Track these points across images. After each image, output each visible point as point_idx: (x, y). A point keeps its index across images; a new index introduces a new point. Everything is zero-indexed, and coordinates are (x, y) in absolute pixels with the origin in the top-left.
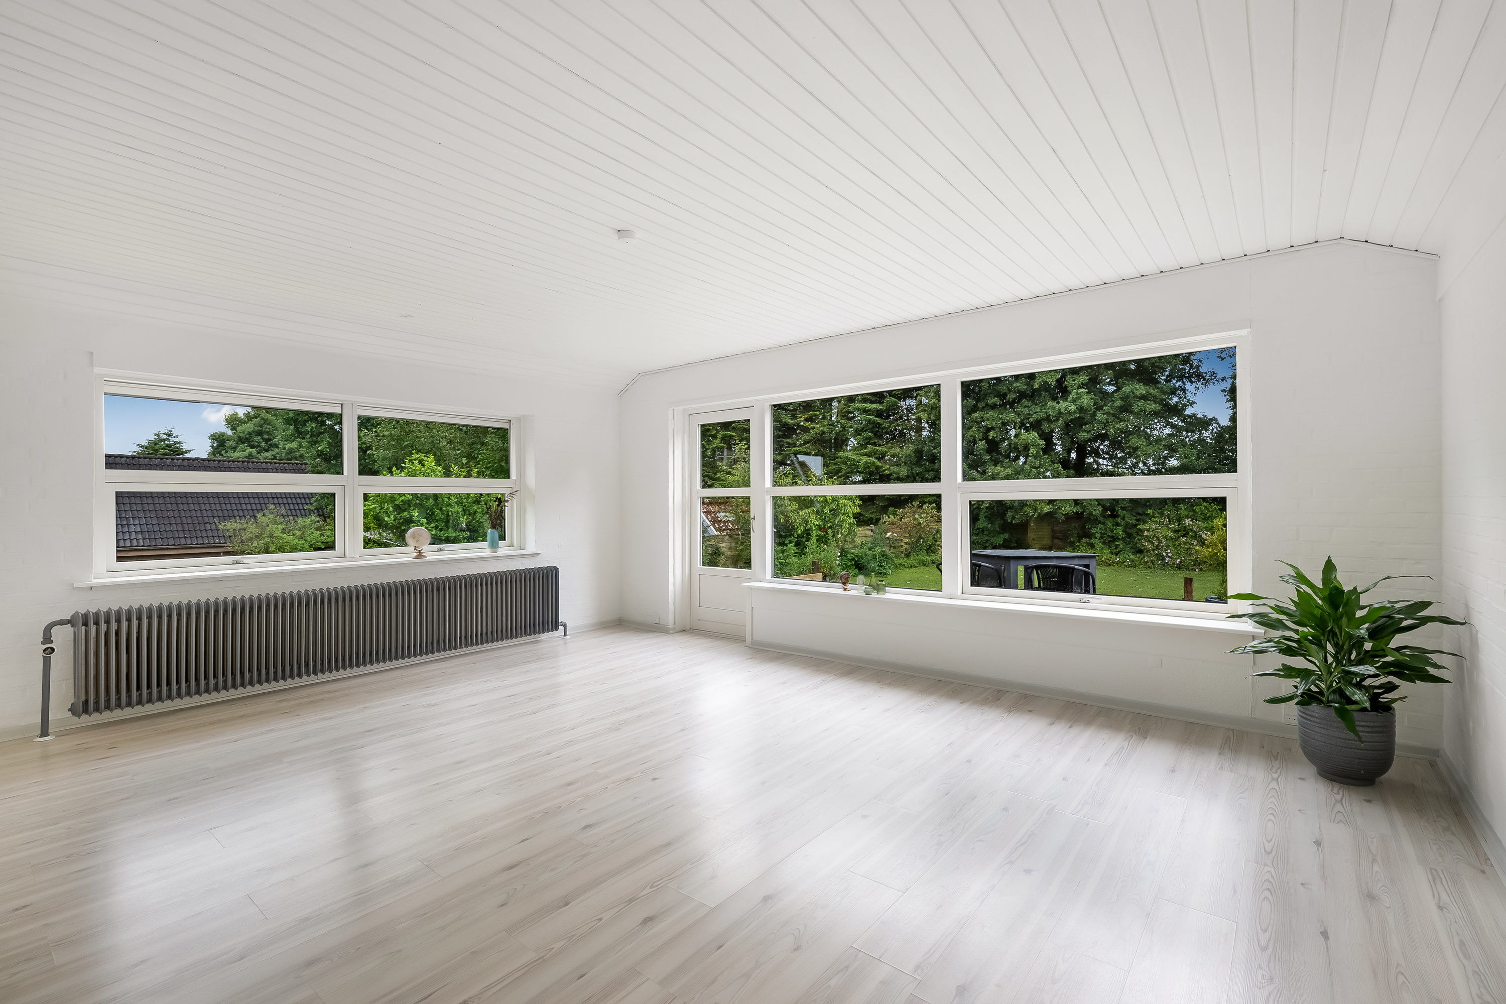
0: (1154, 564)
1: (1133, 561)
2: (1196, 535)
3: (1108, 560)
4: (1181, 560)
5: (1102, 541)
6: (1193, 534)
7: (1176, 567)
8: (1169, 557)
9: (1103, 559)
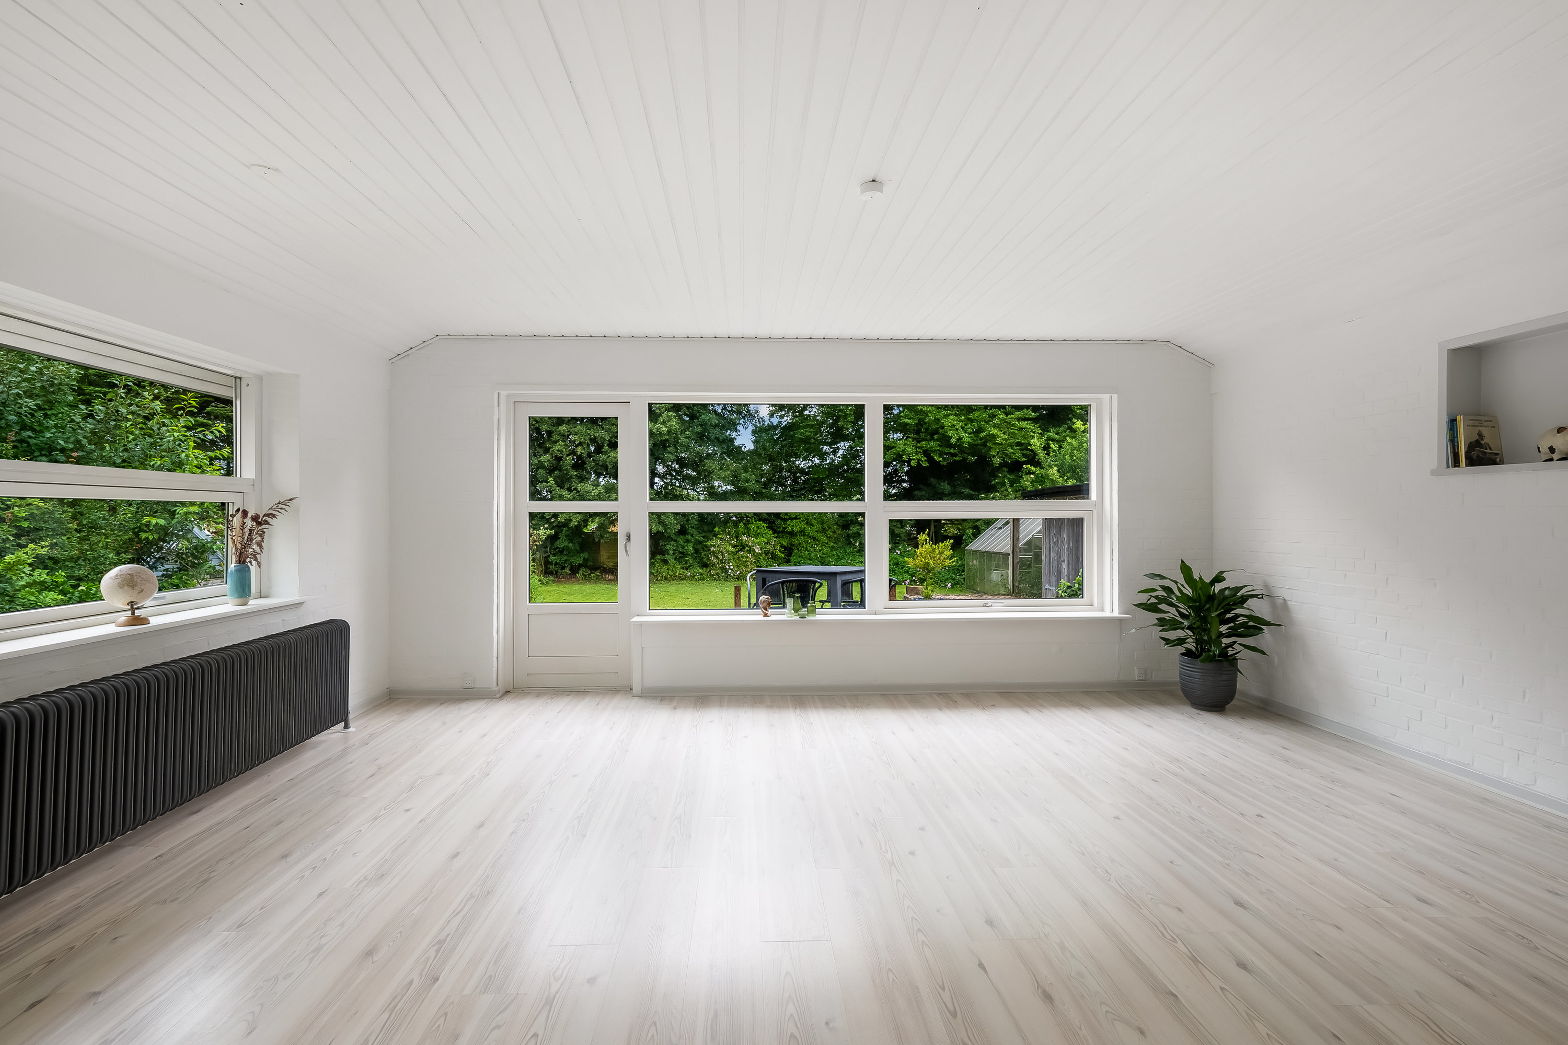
0: (719, 577)
1: (701, 574)
2: (750, 549)
3: (681, 574)
4: (740, 571)
5: (674, 557)
6: (749, 549)
7: (736, 578)
8: (731, 569)
9: (677, 574)
